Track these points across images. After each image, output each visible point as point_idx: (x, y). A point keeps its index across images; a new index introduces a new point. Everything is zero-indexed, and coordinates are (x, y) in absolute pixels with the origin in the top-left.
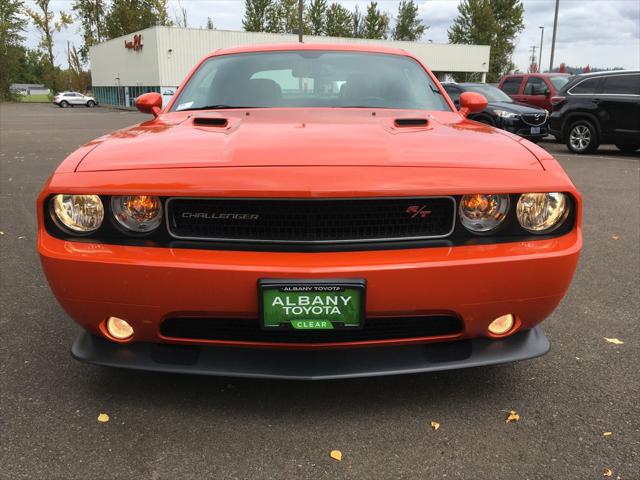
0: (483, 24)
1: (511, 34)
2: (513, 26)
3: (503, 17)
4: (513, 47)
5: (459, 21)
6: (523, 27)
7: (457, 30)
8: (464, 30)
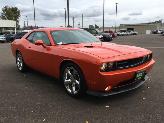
0: (10, 15)
1: (18, 18)
2: (18, 16)
3: (15, 13)
4: (19, 21)
5: (3, 13)
6: (20, 16)
7: (2, 16)
8: (5, 16)
